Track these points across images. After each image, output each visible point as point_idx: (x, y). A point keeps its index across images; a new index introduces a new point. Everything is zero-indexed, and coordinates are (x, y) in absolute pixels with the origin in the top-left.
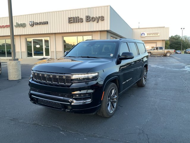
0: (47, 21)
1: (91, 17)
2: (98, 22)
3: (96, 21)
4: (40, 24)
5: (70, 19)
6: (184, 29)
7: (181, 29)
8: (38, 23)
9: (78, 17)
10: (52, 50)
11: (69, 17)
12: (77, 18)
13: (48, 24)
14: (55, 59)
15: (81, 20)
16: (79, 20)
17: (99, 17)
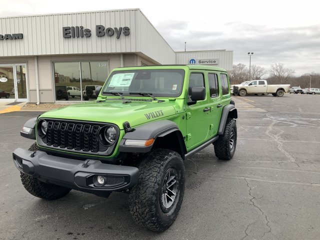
0: (21, 32)
1: (106, 27)
2: (118, 38)
3: (115, 35)
4: (7, 39)
5: (66, 30)
6: (252, 53)
7: (249, 53)
8: (3, 37)
9: (82, 28)
10: (31, 88)
11: (66, 26)
12: (80, 29)
13: (22, 38)
14: (38, 103)
15: (87, 33)
16: (84, 33)
17: (121, 29)
